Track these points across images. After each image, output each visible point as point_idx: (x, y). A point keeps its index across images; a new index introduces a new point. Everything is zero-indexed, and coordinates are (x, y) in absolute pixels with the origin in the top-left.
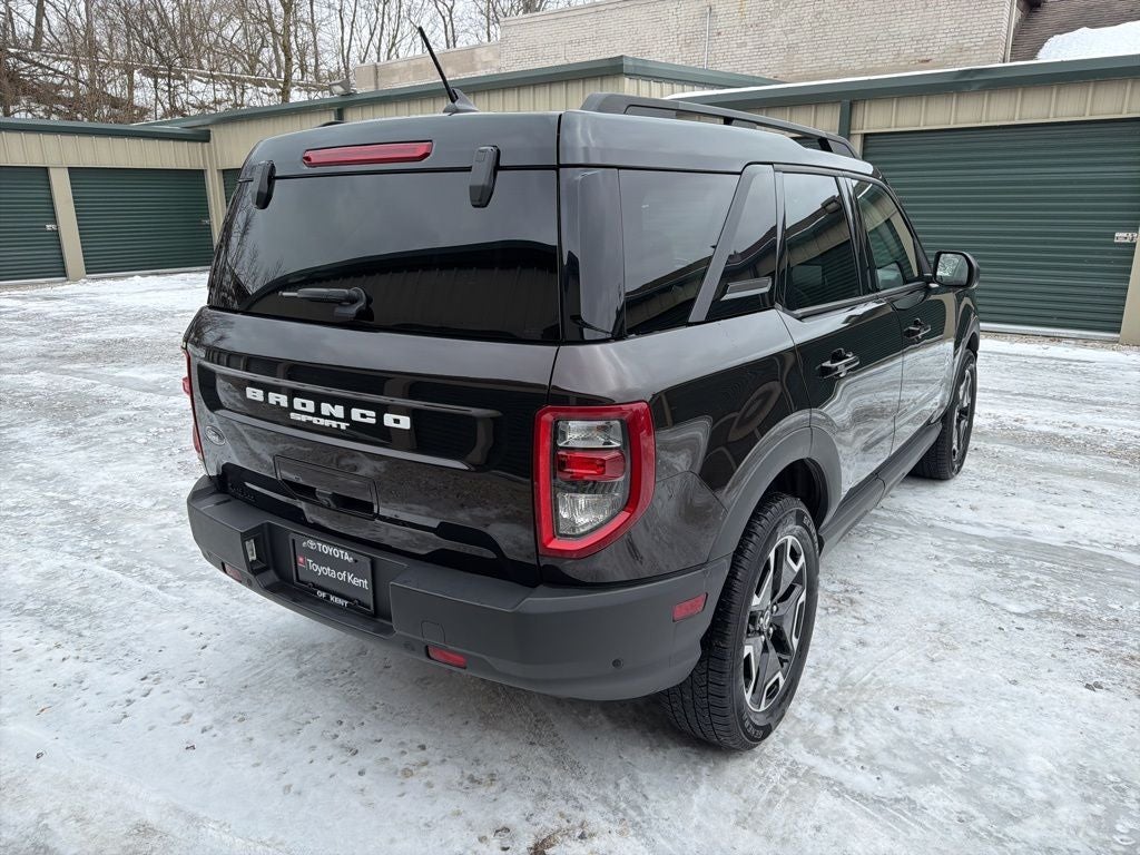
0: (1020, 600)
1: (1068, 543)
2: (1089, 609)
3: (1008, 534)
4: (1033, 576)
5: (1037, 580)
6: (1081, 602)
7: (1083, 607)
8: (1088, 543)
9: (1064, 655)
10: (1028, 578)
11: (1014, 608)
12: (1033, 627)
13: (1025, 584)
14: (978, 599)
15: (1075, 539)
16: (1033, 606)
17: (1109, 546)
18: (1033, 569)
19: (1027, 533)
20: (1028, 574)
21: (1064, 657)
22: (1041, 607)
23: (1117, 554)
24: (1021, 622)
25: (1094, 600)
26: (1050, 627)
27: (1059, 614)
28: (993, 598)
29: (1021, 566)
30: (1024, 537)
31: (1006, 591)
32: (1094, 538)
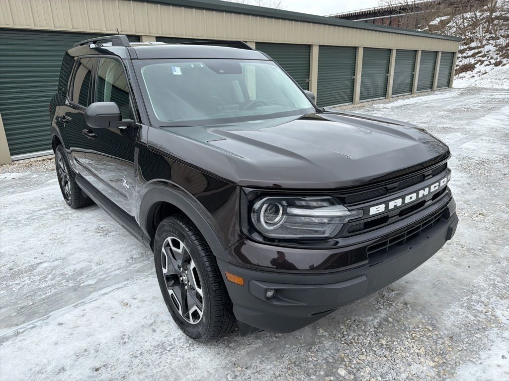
0: (45, 268)
1: (48, 317)
2: (14, 283)
3: (87, 299)
4: (50, 283)
5: (46, 282)
6: (19, 284)
7: (17, 282)
8: (36, 324)
9: (13, 258)
10: (52, 280)
11: (45, 265)
12: (32, 262)
13: (50, 276)
14: (63, 259)
15: (45, 321)
16: (39, 269)
17: (21, 330)
18: (53, 286)
19: (76, 306)
20: (53, 282)
21: (12, 257)
22: (35, 271)
23: (15, 329)
24: (38, 261)
25: (14, 289)
26: (25, 265)
27: (26, 272)
28: (56, 263)
29: (59, 283)
30: (76, 303)
31: (55, 268)
32: (35, 329)
